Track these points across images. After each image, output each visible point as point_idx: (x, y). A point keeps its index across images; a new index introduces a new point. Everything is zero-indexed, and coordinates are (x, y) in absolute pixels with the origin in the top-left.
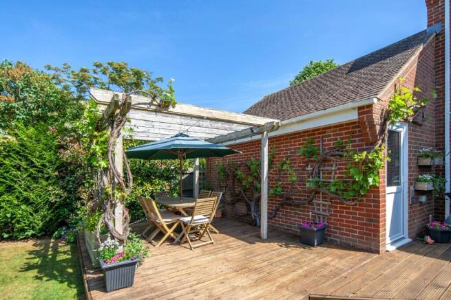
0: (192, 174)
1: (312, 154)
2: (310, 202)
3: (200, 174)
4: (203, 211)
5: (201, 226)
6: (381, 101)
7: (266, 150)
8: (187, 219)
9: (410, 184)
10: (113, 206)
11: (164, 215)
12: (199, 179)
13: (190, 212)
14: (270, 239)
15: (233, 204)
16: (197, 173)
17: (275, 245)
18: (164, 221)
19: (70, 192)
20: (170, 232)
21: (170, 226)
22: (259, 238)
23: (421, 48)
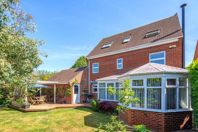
0: (39, 91)
1: (64, 88)
2: (64, 97)
3: (42, 91)
4: (42, 99)
5: (41, 102)
6: (72, 81)
7: (55, 88)
8: (38, 100)
9: (80, 93)
10: (25, 97)
11: (33, 100)
12: (41, 92)
13: (39, 99)
14: (56, 103)
15: (50, 98)
16: (41, 91)
17: (56, 104)
18: (33, 101)
19: (4, 96)
20: (34, 103)
21: (34, 102)
22: (54, 104)
23: (83, 71)
